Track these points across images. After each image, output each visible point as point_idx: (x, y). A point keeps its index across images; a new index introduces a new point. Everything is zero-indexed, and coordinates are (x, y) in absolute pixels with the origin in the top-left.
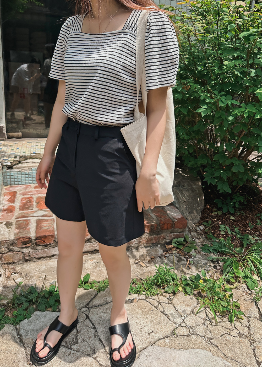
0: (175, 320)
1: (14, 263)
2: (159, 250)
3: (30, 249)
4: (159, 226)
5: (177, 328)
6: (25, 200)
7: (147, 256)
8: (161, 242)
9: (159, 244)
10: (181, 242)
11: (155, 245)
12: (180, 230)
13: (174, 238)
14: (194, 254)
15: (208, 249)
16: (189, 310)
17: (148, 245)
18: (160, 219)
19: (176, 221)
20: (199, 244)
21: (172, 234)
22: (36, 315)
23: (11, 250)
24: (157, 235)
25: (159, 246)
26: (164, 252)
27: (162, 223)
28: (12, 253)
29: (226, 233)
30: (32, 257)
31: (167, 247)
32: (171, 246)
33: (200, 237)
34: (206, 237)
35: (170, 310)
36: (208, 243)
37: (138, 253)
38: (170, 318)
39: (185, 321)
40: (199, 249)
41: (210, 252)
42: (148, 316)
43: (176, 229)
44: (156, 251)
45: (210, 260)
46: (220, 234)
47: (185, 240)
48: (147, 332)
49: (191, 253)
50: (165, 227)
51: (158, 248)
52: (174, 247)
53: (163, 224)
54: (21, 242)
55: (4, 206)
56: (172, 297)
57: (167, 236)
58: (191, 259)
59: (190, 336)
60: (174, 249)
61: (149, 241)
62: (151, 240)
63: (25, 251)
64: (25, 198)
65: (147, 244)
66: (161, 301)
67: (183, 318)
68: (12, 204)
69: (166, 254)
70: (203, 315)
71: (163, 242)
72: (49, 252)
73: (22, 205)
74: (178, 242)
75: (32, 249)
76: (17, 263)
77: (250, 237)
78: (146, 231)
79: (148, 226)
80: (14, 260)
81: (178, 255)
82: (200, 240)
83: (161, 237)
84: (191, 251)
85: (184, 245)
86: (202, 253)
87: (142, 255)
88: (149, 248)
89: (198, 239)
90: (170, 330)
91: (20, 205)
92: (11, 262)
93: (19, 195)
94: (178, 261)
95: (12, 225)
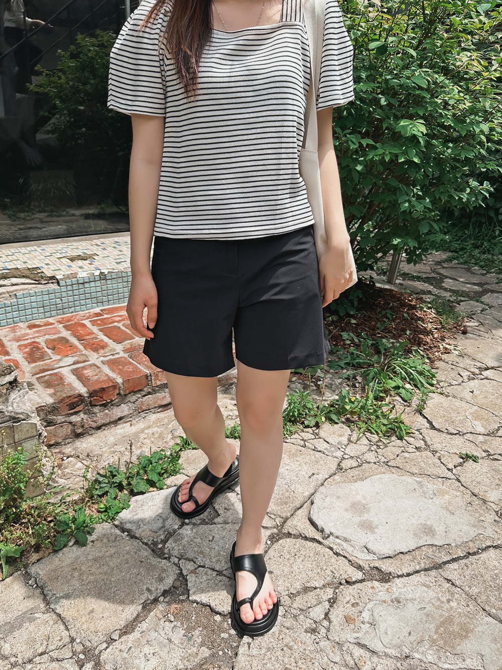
0: (334, 454)
1: (57, 444)
3: (82, 415)
5: (341, 462)
6: (26, 348)
14: (322, 375)
15: (338, 365)
16: (344, 440)
22: (137, 501)
23: (51, 422)
28: (53, 427)
29: (352, 340)
30: (87, 428)
35: (321, 445)
36: (334, 359)
38: (327, 453)
39: (346, 452)
40: (326, 368)
41: (342, 368)
42: (298, 459)
45: (346, 378)
46: (345, 344)
48: (307, 476)
49: (317, 374)
54: (67, 405)
56: (317, 431)
58: (319, 383)
59: (360, 466)
63: (74, 420)
66: (305, 438)
67: (343, 450)
68: (7, 357)
70: (364, 441)
72: (113, 414)
73: (26, 355)
75: (85, 414)
76: (63, 443)
77: (384, 340)
81: (301, 381)
84: (316, 372)
86: (332, 371)
90: (334, 467)
91: (24, 357)
93: (9, 343)
94: (304, 388)
95: (33, 385)
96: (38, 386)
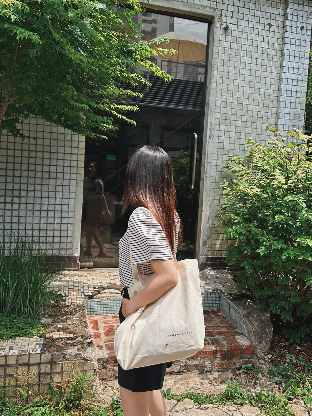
1: (106, 379)
2: (230, 374)
4: (230, 352)
7: (219, 378)
8: (232, 368)
9: (230, 369)
10: (250, 367)
11: (227, 369)
12: (249, 357)
13: (243, 364)
14: (261, 377)
15: (273, 373)
17: (220, 370)
18: (230, 346)
19: (245, 347)
20: (266, 369)
21: (242, 360)
23: (105, 367)
24: (228, 360)
25: (230, 371)
26: (234, 375)
27: (232, 349)
28: (106, 370)
29: (291, 360)
31: (237, 372)
32: (240, 372)
33: (267, 364)
34: (273, 364)
36: (274, 369)
37: (212, 376)
40: (266, 374)
43: (245, 355)
44: (227, 375)
46: (285, 362)
47: (253, 366)
49: (258, 376)
50: (235, 352)
51: (228, 373)
52: (243, 372)
53: (234, 350)
54: (114, 360)
56: (240, 407)
57: (237, 362)
60: (243, 373)
61: (220, 365)
62: (223, 365)
65: (219, 368)
68: (97, 331)
69: (235, 377)
71: (234, 367)
74: (247, 368)
76: (108, 380)
78: (218, 356)
79: (220, 351)
80: (106, 376)
81: (247, 378)
82: (267, 366)
83: (232, 362)
84: (258, 374)
85: (252, 370)
86: (268, 376)
87: (215, 378)
88: (221, 373)
89: (265, 365)
91: (104, 332)
92: (104, 378)
93: (101, 324)
95: (103, 347)
96: (104, 348)
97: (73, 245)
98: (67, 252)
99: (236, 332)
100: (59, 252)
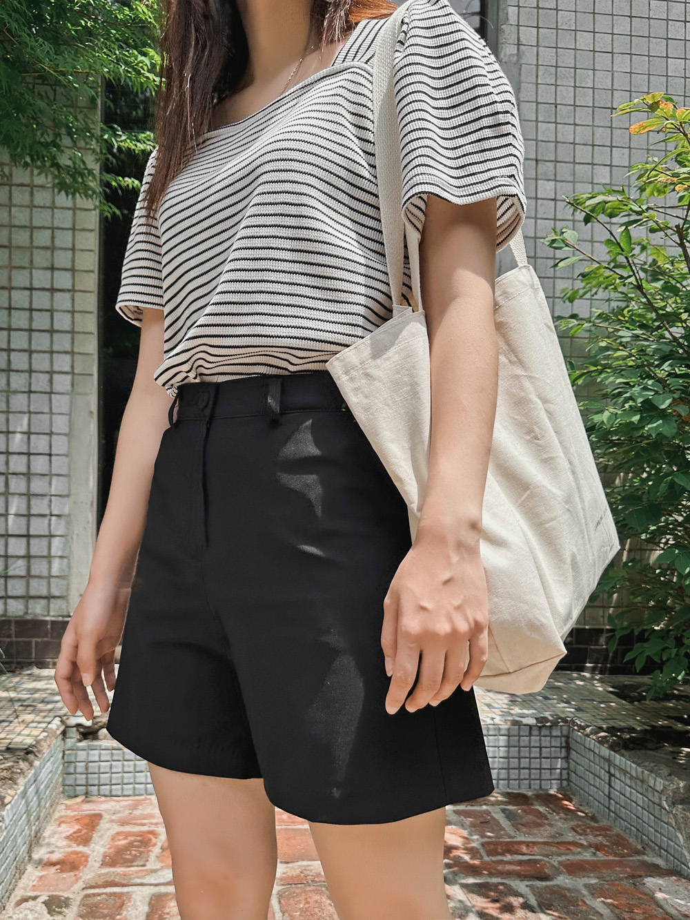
6: (126, 838)
55: (52, 852)
64: (127, 835)
68: (81, 848)
73: (112, 850)
91: (105, 852)
93: (108, 825)
97: (68, 585)
98: (52, 606)
99: (644, 863)
100: (27, 607)
